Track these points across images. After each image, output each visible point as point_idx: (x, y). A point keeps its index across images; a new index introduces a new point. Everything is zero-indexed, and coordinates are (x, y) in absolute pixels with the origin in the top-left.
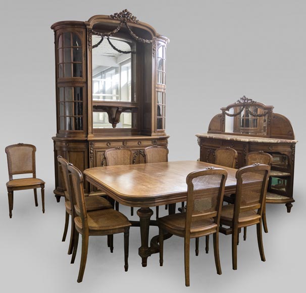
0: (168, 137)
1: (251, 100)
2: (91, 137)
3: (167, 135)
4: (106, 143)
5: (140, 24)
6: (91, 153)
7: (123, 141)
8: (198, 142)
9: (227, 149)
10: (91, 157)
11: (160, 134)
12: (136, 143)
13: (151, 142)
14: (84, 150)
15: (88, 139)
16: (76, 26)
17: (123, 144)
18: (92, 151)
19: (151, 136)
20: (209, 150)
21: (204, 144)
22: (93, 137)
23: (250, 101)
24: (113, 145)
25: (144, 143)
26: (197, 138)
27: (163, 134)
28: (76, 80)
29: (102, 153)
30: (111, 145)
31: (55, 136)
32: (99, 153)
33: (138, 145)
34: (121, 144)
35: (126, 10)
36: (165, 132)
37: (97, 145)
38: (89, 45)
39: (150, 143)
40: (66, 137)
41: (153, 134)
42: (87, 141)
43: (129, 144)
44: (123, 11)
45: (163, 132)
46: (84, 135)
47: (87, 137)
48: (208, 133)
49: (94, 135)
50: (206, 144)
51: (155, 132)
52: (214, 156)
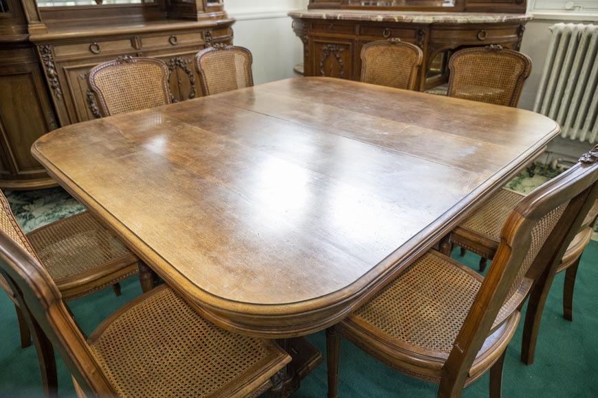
0: (232, 22)
2: (37, 31)
3: (230, 17)
4: (86, 46)
6: (50, 76)
7: (132, 37)
8: (295, 31)
9: (394, 43)
10: (54, 88)
11: (213, 15)
12: (163, 42)
13: (199, 35)
14: (29, 69)
15: (31, 37)
17: (133, 45)
18: (52, 71)
19: (195, 19)
20: (325, 48)
21: (313, 33)
22: (46, 31)
24: (108, 49)
25: (185, 40)
26: (290, 20)
27: (219, 13)
29: (82, 74)
30: (102, 50)
32: (73, 73)
33: (170, 47)
34: (126, 45)
36: (225, 8)
37: (63, 52)
39: (196, 39)
41: (200, 15)
42: (29, 45)
43: (148, 43)
45: (219, 9)
46: (17, 28)
47: (27, 32)
48: (310, 8)
49: (46, 24)
50: (318, 34)
51: (204, 10)
52: (338, 59)
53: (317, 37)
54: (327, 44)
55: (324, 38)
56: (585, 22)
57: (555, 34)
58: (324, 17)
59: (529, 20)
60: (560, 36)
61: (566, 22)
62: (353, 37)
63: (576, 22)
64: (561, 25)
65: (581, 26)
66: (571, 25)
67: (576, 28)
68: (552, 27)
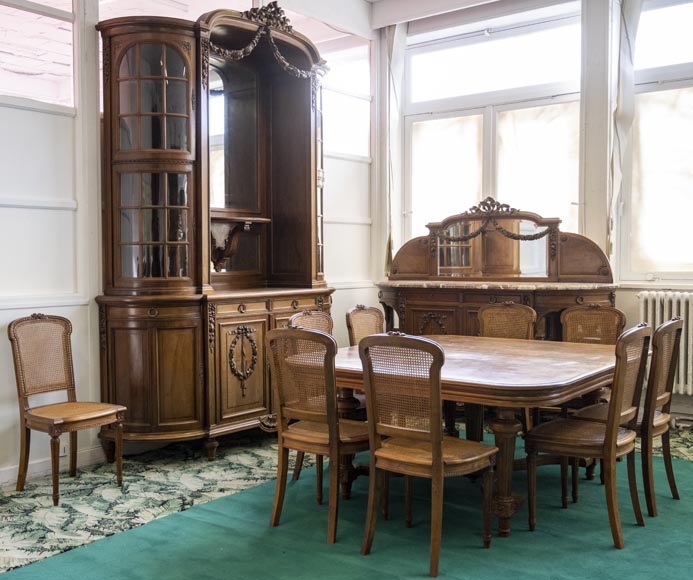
0: (332, 291)
1: (508, 206)
4: (237, 306)
5: (293, 36)
6: (210, 331)
7: (267, 300)
10: (210, 341)
11: (320, 283)
12: (288, 306)
14: (195, 324)
15: (208, 297)
16: (163, 29)
17: (267, 307)
18: (213, 326)
19: (311, 287)
21: (410, 302)
22: (214, 293)
23: (505, 209)
24: (251, 310)
25: (303, 304)
27: (323, 282)
28: (175, 157)
29: (231, 330)
30: (247, 310)
31: (102, 294)
32: (225, 329)
34: (263, 307)
35: (275, 3)
36: (325, 279)
37: (223, 310)
38: (204, 77)
39: (312, 304)
40: (134, 293)
41: (314, 282)
42: (201, 303)
43: (277, 306)
44: (270, 6)
46: (192, 289)
47: (201, 292)
48: (392, 279)
49: (213, 287)
50: (416, 302)
51: (316, 279)
52: (441, 325)
53: (416, 306)
54: (428, 311)
55: (424, 306)
56: (665, 290)
57: (642, 300)
58: (425, 286)
59: (616, 288)
60: (646, 302)
61: (649, 290)
62: (456, 304)
63: (657, 290)
64: (645, 293)
65: (662, 293)
66: (654, 293)
67: (657, 295)
68: (639, 294)
